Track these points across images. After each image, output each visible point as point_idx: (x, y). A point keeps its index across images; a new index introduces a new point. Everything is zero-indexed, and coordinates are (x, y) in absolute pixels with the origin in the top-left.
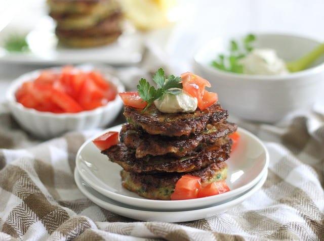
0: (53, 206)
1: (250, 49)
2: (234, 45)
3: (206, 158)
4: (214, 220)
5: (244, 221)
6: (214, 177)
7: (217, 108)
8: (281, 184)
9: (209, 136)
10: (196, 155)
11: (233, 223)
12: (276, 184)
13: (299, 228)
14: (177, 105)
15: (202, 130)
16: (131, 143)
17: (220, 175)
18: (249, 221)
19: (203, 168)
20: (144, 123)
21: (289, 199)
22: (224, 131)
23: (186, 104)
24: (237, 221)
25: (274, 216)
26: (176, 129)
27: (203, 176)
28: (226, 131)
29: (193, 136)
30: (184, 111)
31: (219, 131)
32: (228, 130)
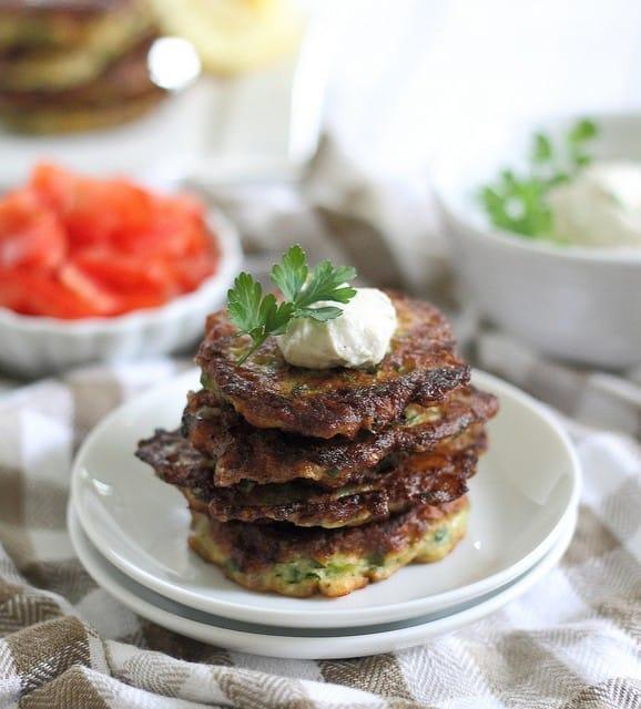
0: (10, 588)
1: (582, 162)
2: (542, 147)
3: (402, 491)
4: (415, 655)
5: (498, 660)
6: (428, 537)
7: (443, 357)
8: (612, 555)
9: (414, 434)
10: (377, 481)
11: (465, 667)
12: (599, 554)
13: (632, 698)
14: (330, 351)
15: (392, 419)
16: (207, 444)
17: (444, 531)
18: (509, 662)
19: (395, 516)
20: (239, 395)
21: (623, 606)
22: (459, 421)
23: (353, 347)
24: (476, 661)
25: (573, 656)
26: (317, 421)
27: (395, 535)
28: (465, 420)
29: (365, 436)
30: (348, 366)
31: (445, 418)
32: (470, 415)
